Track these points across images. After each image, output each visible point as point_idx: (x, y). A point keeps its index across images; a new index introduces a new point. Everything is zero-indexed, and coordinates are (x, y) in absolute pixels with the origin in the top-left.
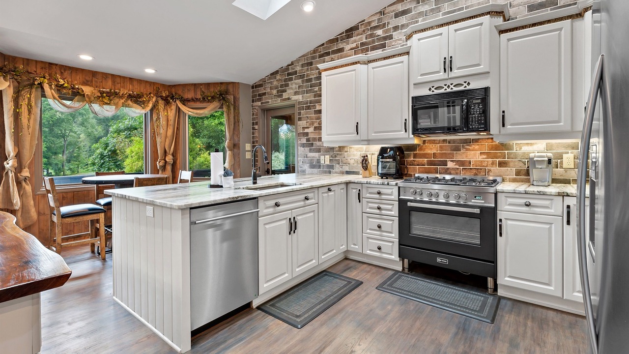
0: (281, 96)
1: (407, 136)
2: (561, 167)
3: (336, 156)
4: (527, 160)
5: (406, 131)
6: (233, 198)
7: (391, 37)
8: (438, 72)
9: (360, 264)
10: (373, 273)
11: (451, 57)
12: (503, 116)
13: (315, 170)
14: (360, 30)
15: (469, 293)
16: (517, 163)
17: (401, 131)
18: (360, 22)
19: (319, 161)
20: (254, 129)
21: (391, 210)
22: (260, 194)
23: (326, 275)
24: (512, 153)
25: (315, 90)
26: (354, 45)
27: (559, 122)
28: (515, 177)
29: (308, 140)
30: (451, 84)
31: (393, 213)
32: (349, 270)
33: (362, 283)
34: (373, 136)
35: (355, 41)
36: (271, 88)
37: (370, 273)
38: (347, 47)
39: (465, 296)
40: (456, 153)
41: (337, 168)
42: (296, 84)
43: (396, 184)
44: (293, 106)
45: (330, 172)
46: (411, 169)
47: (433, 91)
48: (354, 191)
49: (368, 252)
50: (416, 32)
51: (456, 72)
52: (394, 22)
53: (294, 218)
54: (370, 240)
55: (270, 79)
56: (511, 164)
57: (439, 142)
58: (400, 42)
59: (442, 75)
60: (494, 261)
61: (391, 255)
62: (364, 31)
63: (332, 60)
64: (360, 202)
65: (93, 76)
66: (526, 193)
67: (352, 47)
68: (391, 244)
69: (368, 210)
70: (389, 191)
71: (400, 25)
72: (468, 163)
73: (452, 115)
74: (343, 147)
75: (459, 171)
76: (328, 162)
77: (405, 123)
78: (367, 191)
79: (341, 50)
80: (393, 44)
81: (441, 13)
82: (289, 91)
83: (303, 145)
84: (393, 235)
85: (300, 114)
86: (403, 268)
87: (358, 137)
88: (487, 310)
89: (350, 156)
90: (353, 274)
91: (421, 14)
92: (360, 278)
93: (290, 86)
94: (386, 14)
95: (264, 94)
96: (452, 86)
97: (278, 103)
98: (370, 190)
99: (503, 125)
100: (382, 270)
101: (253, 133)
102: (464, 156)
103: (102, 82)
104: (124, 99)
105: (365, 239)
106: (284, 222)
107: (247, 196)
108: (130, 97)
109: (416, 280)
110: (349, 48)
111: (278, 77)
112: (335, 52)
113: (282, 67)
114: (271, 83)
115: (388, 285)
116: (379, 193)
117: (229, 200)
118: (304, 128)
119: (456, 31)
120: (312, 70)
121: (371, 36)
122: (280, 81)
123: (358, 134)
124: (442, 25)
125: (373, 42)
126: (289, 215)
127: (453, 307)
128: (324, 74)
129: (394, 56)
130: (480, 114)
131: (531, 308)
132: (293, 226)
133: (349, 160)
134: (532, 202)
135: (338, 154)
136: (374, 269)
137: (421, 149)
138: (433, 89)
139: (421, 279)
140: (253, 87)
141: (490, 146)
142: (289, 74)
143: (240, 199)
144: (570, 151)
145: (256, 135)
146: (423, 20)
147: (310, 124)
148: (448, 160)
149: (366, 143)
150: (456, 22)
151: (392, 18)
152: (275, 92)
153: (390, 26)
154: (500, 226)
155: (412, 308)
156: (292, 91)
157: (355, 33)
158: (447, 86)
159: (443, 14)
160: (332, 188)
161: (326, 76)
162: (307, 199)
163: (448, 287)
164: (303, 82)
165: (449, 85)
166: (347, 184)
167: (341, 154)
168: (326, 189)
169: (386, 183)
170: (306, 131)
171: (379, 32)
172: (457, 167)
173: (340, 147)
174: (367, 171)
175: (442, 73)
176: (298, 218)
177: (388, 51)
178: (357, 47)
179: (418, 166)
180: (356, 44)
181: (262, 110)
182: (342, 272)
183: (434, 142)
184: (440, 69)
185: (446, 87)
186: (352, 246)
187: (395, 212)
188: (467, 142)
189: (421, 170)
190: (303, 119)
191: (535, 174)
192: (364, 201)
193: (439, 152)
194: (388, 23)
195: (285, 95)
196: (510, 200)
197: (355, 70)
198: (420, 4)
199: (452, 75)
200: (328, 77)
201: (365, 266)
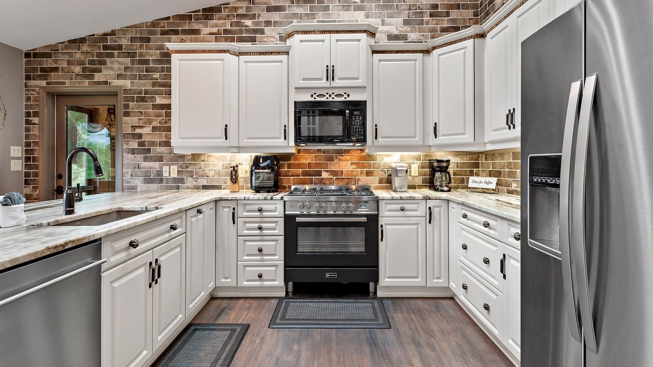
0: (92, 77)
1: (287, 144)
2: (410, 175)
3: (187, 167)
4: (387, 170)
5: (285, 139)
7: (262, 32)
8: (321, 79)
9: (234, 302)
10: (256, 309)
11: (333, 66)
12: (376, 129)
13: (154, 186)
14: (224, 13)
15: (357, 302)
16: (379, 173)
17: (279, 138)
18: (223, 4)
19: (160, 173)
20: (28, 122)
21: (274, 229)
22: (106, 232)
23: (195, 330)
24: (376, 163)
25: (154, 76)
26: (215, 30)
27: (415, 137)
28: (378, 184)
29: (141, 144)
30: (333, 94)
31: (277, 231)
32: (224, 314)
33: (249, 326)
34: (245, 142)
35: (216, 26)
36: (69, 63)
37: (252, 310)
38: (205, 31)
39: (356, 307)
40: (330, 163)
41: (190, 182)
42: (120, 63)
43: (282, 198)
44: (115, 94)
45: (178, 188)
46: (285, 181)
47: (333, 98)
48: (226, 210)
49: (245, 283)
50: (298, 32)
51: (337, 83)
52: (265, 16)
53: (157, 260)
54: (248, 269)
55: (67, 47)
56: (376, 173)
57: (314, 151)
58: (273, 40)
59: (324, 83)
60: (377, 266)
61: (276, 281)
62: (228, 16)
63: (182, 41)
64: (234, 223)
66: (401, 199)
67: (212, 31)
68: (274, 268)
69: (245, 232)
70: (272, 207)
71: (273, 20)
72: (340, 173)
73: (311, 126)
74: (199, 155)
75: (332, 181)
76: (174, 174)
77: (285, 130)
78: (245, 208)
79: (196, 32)
80: (265, 40)
81: (316, 20)
82: (105, 72)
83: (133, 151)
84: (277, 257)
85: (127, 106)
86: (287, 292)
87: (227, 143)
88: (381, 316)
89: (208, 166)
90: (230, 318)
91: (295, 15)
92: (244, 320)
93: (109, 65)
94: (256, 4)
95: (56, 69)
96: (333, 96)
97: (85, 85)
98: (248, 207)
99: (376, 138)
100: (263, 301)
101: (27, 130)
102: (337, 166)
105: (240, 268)
106: (142, 270)
109: (305, 304)
110: (208, 32)
111: (85, 48)
112: (185, 32)
113: (94, 35)
114: (71, 55)
115: (281, 319)
116: (260, 210)
118: (134, 127)
119: (337, 41)
120: (148, 48)
121: (238, 24)
122: (89, 55)
123: (226, 139)
124: (324, 32)
125: (241, 32)
126: (149, 257)
127: (354, 322)
128: (174, 57)
129: (271, 53)
130: (360, 125)
131: (405, 301)
132: (155, 273)
133: (207, 170)
134: (406, 206)
135: (190, 164)
136: (255, 303)
137: (295, 159)
138: (315, 96)
139: (309, 300)
140: (27, 55)
141: (359, 157)
142: (105, 47)
143: (70, 246)
144: (415, 162)
145: (35, 131)
146: (298, 22)
147: (145, 123)
148: (322, 170)
149: (236, 150)
150: (338, 32)
151: (263, 10)
152: (77, 69)
153: (261, 19)
154: (382, 231)
155: (318, 338)
156: (112, 72)
157: (216, 15)
158: (329, 94)
159: (317, 22)
160: (203, 208)
161: (179, 60)
162: (173, 228)
163: (337, 302)
164: (133, 62)
165: (330, 95)
166: (216, 201)
167: (195, 164)
168: (194, 211)
169: (269, 197)
170: (138, 131)
171: (248, 23)
172: (331, 177)
173: (193, 155)
174: (237, 184)
175: (324, 81)
176: (162, 259)
177: (258, 47)
178: (219, 33)
179: (292, 177)
180: (217, 28)
181: (48, 94)
182: (216, 319)
183: (308, 151)
184: (323, 76)
185: (327, 96)
186: (223, 280)
187: (280, 229)
188: (340, 152)
189: (295, 181)
190: (132, 114)
191: (397, 182)
192: (240, 221)
193: (314, 162)
194: (259, 15)
195: (98, 77)
196: (390, 207)
197: (223, 60)
198: (295, 4)
199: (334, 84)
200: (181, 62)
201: (241, 301)
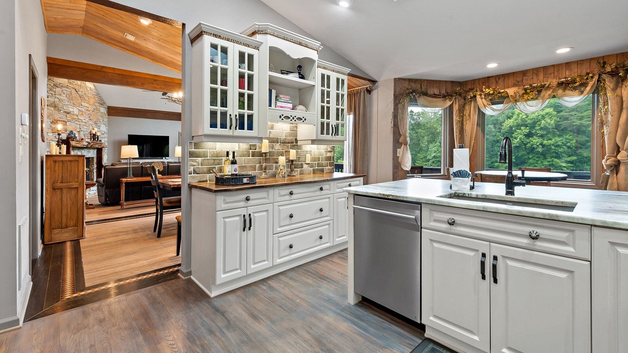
6: (384, 195)
65: (523, 76)
103: (533, 78)
104: (552, 90)
107: (400, 197)
108: (560, 85)
117: (380, 196)
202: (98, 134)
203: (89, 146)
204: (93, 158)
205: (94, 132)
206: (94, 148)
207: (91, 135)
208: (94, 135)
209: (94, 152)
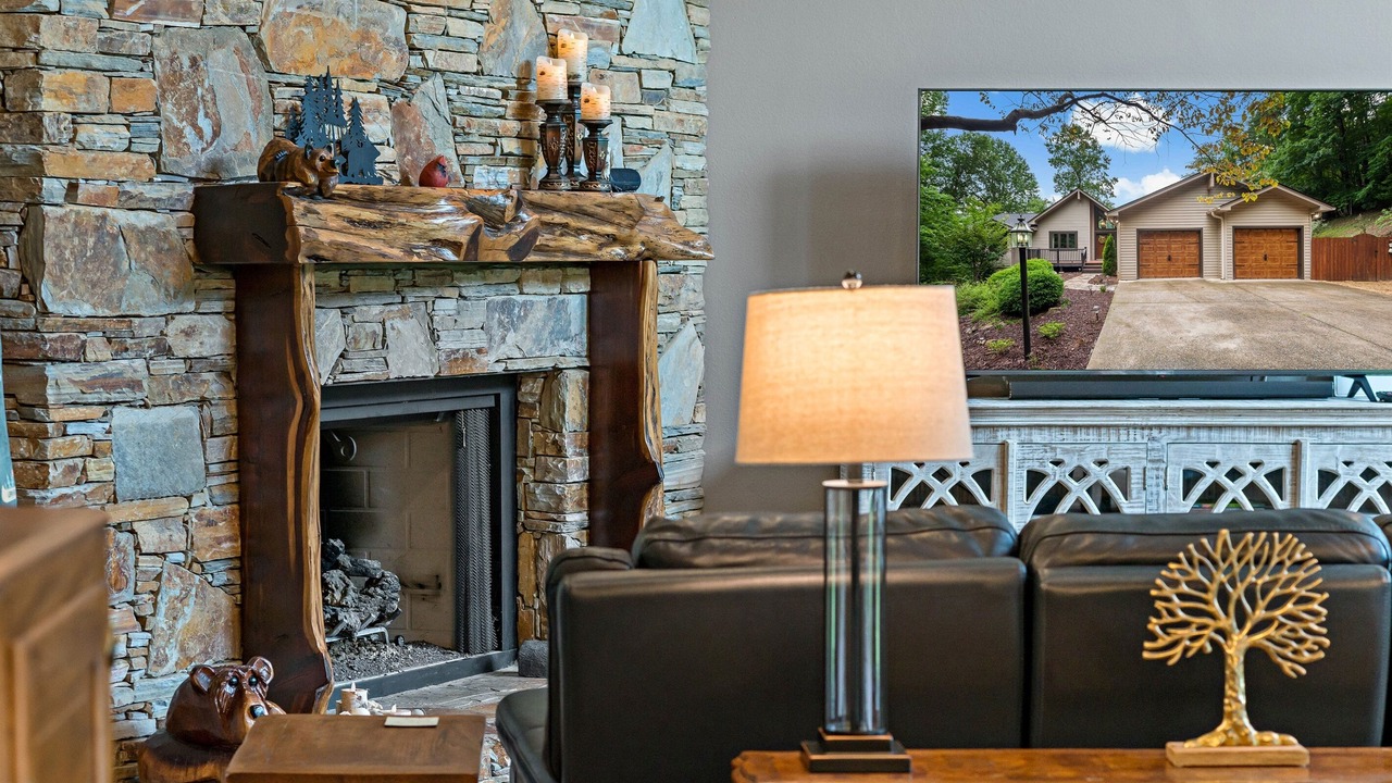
202: (599, 101)
203: (497, 247)
204: (552, 375)
205: (554, 78)
206: (558, 269)
207: (523, 113)
208: (562, 112)
209: (557, 309)
